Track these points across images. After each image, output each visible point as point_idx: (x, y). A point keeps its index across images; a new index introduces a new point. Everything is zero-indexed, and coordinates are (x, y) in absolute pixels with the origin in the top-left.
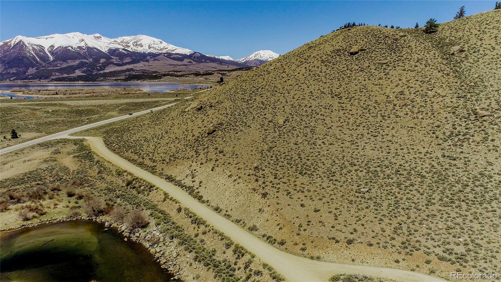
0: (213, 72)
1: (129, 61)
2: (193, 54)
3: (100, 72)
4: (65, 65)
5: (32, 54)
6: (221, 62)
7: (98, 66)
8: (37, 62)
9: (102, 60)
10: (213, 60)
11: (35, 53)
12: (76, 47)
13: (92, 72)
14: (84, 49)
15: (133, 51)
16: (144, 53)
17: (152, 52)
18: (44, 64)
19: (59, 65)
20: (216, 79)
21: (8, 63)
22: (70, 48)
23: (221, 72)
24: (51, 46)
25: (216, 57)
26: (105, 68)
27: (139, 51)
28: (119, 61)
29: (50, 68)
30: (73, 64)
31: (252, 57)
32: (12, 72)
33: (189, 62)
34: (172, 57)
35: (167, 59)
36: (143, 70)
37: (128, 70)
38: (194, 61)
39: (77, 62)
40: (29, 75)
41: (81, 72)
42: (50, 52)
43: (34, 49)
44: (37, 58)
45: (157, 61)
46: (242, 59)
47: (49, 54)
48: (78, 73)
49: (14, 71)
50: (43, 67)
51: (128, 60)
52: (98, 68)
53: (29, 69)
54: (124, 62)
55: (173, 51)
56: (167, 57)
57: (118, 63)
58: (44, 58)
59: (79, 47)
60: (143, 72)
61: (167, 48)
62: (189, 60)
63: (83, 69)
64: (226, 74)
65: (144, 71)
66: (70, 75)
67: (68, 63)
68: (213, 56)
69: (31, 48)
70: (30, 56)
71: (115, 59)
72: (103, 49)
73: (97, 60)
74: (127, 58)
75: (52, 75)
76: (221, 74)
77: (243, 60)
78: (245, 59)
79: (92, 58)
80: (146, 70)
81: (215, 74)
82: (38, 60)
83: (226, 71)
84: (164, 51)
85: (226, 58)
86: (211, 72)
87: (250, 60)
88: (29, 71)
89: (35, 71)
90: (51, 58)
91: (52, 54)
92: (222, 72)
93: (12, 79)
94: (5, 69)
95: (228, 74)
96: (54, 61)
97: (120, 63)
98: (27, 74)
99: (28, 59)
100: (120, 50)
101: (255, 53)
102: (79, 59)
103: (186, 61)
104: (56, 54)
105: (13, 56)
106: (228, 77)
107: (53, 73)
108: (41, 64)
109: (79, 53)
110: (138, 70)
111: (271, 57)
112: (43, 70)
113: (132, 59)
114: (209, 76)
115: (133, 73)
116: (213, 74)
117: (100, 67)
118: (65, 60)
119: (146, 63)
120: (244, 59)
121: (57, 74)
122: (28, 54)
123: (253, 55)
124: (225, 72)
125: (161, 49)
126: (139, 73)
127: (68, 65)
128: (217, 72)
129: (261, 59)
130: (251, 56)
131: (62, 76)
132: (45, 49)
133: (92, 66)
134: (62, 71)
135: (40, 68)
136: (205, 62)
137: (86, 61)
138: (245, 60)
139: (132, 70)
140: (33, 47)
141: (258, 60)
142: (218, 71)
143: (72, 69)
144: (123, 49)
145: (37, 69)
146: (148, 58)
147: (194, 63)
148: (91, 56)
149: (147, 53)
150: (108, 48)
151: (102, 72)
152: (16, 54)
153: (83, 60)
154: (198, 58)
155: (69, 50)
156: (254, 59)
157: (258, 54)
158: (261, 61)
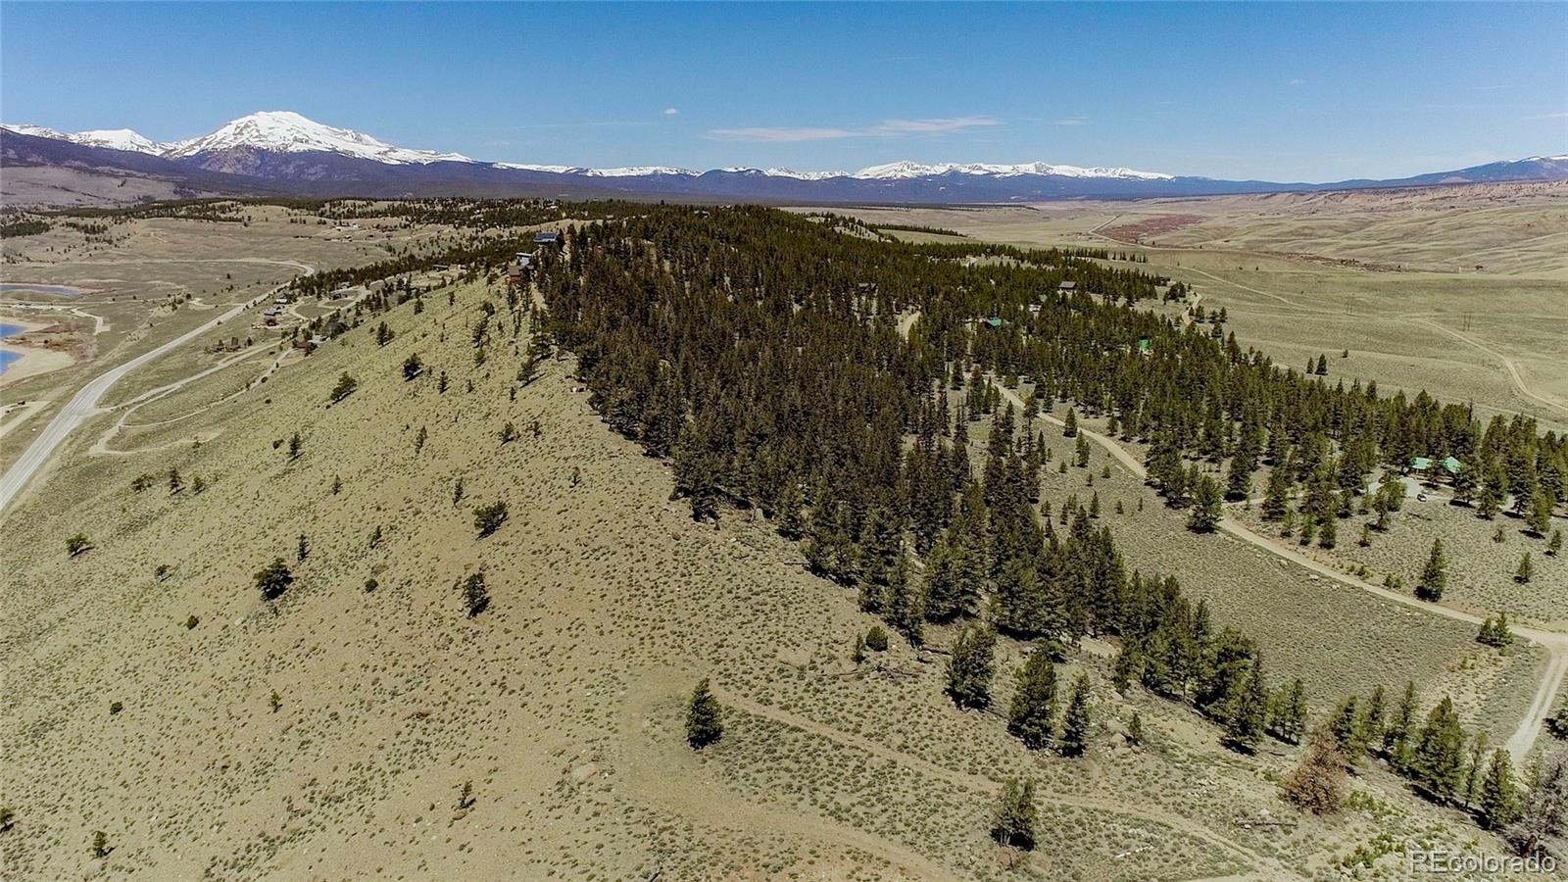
0: (48, 220)
6: (96, 160)
10: (56, 152)
20: (56, 256)
23: (82, 222)
25: (74, 138)
31: (225, 137)
46: (186, 144)
64: (105, 228)
68: (56, 134)
76: (86, 229)
77: (191, 147)
78: (199, 143)
81: (57, 230)
83: (104, 213)
85: (120, 139)
86: (35, 218)
87: (220, 147)
92: (89, 222)
95: (115, 230)
101: (237, 122)
106: (112, 251)
111: (300, 136)
114: (27, 240)
116: (47, 228)
120: (192, 142)
123: (230, 129)
124: (99, 222)
128: (62, 219)
129: (260, 144)
130: (220, 134)
136: (22, 161)
138: (198, 149)
141: (249, 148)
142: (70, 212)
156: (233, 145)
157: (247, 126)
158: (261, 153)
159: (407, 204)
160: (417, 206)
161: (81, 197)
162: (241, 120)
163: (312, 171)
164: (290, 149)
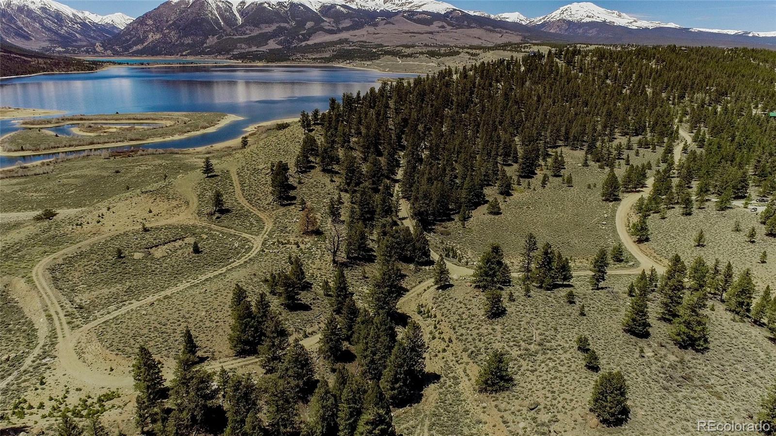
0: (461, 50)
1: (348, 25)
2: (451, 12)
3: (302, 44)
4: (256, 33)
5: (215, 15)
7: (301, 34)
8: (221, 28)
9: (309, 24)
10: (483, 22)
11: (219, 14)
12: (275, 3)
13: (291, 43)
14: (286, 7)
15: (359, 9)
16: (375, 11)
17: (387, 9)
18: (229, 30)
19: (248, 32)
21: (184, 29)
22: (266, 5)
24: (241, 3)
25: (492, 16)
26: (310, 37)
27: (367, 8)
28: (334, 25)
29: (235, 37)
30: (267, 31)
31: (556, 15)
32: (186, 42)
33: (440, 27)
34: (415, 17)
35: (406, 22)
36: (362, 41)
37: (341, 41)
38: (449, 24)
39: (274, 27)
40: (206, 48)
41: (276, 43)
42: (239, 11)
43: (218, 7)
44: (221, 21)
45: (391, 25)
46: (538, 19)
47: (238, 15)
48: (272, 45)
49: (188, 41)
50: (227, 35)
51: (347, 23)
52: (300, 36)
53: (208, 38)
54: (341, 26)
55: (420, 7)
56: (407, 18)
57: (331, 28)
58: (230, 21)
59: (279, 3)
60: (361, 46)
61: (411, 3)
62: (441, 24)
63: (280, 39)
64: (479, 54)
65: (363, 44)
66: (261, 49)
67: (261, 29)
69: (214, 6)
70: (212, 18)
71: (327, 23)
72: (314, 6)
73: (301, 24)
74: (346, 21)
75: (236, 48)
77: (540, 20)
78: (544, 18)
79: (295, 20)
80: (366, 42)
82: (222, 23)
84: (406, 8)
85: (512, 17)
86: (457, 49)
87: (553, 20)
88: (208, 41)
89: (216, 41)
90: (240, 20)
91: (242, 15)
93: (184, 53)
94: (179, 37)
96: (242, 26)
97: (333, 28)
98: (205, 45)
99: (208, 22)
100: (338, 7)
101: (561, 8)
102: (277, 22)
103: (435, 26)
104: (247, 14)
105: (191, 17)
107: (238, 45)
108: (224, 31)
109: (277, 13)
110: (355, 41)
111: (590, 15)
112: (226, 39)
113: (354, 21)
114: (450, 58)
115: (347, 47)
117: (302, 35)
118: (256, 25)
119: (371, 29)
120: (541, 18)
121: (243, 46)
122: (210, 15)
123: (559, 11)
125: (402, 5)
126: (354, 47)
127: (260, 32)
128: (466, 50)
129: (570, 19)
130: (554, 14)
131: (250, 50)
132: (233, 7)
133: (293, 34)
134: (250, 41)
135: (223, 37)
136: (469, 27)
137: (285, 25)
138: (543, 21)
139: (346, 41)
140: (217, 5)
141: (564, 20)
142: (469, 48)
143: (264, 38)
144: (343, 6)
145: (218, 38)
146: (378, 19)
147: (448, 28)
148: (293, 18)
149: (378, 11)
150: (320, 4)
151: (303, 44)
152: (194, 15)
153: (282, 25)
154: (458, 19)
155: (265, 7)
156: (558, 19)
157: (566, 10)
158: (569, 23)
159: (604, 47)
160: (609, 48)
161: (483, 41)
162: (565, 7)
163: (591, 31)
164: (583, 21)
